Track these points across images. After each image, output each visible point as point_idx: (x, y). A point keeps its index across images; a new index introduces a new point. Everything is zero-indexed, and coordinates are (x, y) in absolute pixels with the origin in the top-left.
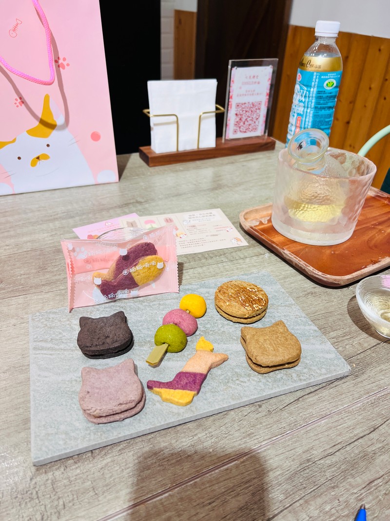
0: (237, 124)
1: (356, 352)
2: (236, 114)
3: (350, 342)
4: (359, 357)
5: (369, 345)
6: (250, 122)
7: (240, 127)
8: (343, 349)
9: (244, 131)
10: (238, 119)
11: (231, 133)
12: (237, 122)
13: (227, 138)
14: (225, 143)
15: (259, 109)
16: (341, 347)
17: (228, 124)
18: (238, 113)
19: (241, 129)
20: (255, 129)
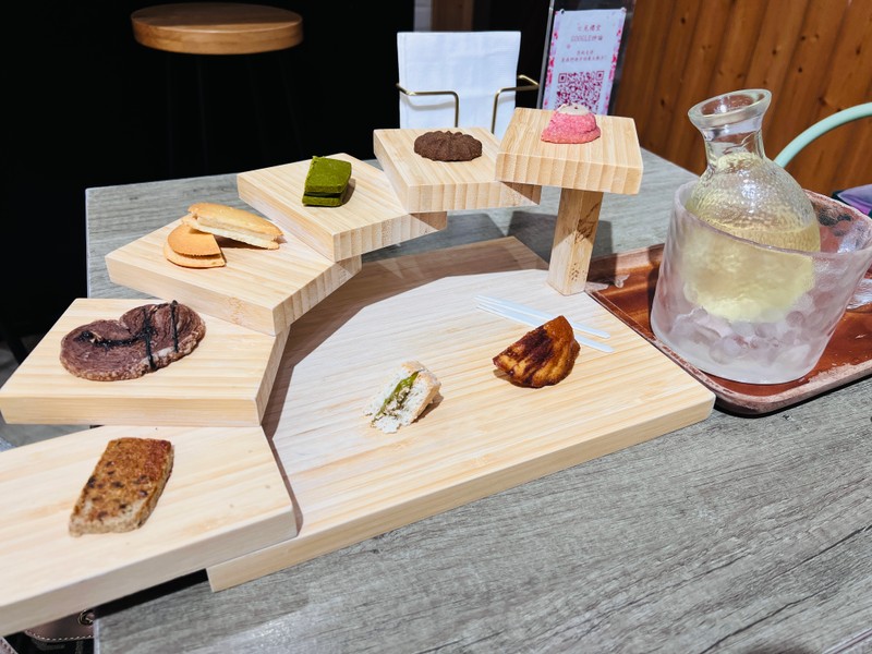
1: (817, 548)
2: (559, 93)
3: (804, 526)
4: (824, 557)
5: (840, 534)
8: (792, 542)
15: (599, 84)
16: (787, 536)
18: (562, 91)
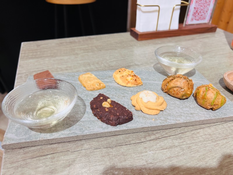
0: (194, 14)
2: (195, 8)
6: (202, 14)
7: (195, 17)
9: (198, 19)
10: (195, 11)
11: (190, 20)
12: (194, 13)
13: (187, 24)
14: (185, 27)
15: (209, 5)
17: (188, 14)
18: (196, 7)
19: (196, 18)
20: (204, 18)
